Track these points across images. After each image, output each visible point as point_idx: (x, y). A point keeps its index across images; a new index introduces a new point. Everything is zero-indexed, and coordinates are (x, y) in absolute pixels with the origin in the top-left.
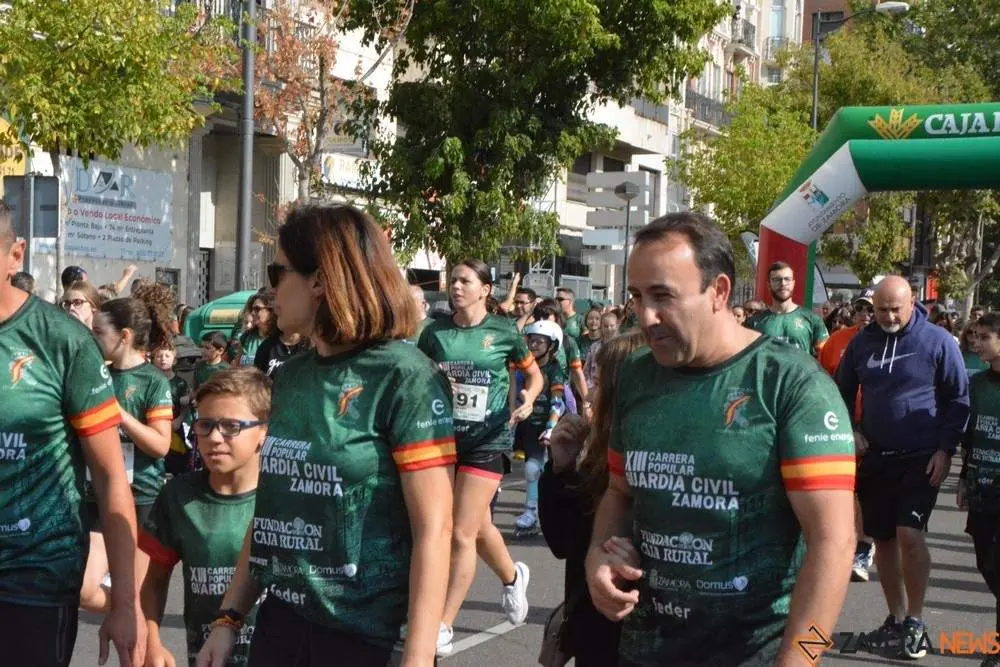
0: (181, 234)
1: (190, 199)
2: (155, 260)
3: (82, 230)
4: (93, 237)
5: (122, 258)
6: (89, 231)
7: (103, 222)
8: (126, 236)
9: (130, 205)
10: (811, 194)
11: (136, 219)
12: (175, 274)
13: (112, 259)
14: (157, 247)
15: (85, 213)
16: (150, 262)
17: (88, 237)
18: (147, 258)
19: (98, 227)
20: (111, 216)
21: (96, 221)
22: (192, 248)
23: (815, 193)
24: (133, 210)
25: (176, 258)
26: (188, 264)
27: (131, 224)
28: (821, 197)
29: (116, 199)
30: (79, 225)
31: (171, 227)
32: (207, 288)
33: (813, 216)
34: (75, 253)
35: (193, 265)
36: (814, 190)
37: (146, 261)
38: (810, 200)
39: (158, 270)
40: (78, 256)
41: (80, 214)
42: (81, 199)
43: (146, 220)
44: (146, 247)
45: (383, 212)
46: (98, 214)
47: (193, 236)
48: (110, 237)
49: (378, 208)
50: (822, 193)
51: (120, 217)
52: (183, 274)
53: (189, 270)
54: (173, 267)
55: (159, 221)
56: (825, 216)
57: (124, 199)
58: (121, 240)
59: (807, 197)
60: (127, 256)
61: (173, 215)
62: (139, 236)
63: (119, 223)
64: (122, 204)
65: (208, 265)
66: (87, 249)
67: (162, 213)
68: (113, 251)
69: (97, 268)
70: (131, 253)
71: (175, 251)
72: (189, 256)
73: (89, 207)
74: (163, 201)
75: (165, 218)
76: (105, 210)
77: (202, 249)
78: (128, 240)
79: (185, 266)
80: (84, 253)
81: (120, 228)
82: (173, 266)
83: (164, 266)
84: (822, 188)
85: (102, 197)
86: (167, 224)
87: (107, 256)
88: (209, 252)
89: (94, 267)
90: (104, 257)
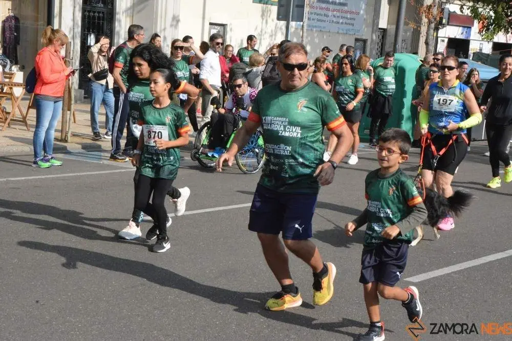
0: (370, 21)
1: (376, 2)
2: (355, 34)
3: (319, 17)
4: (325, 21)
5: (338, 33)
6: (323, 18)
7: (330, 13)
8: (341, 21)
9: (344, 4)
11: (346, 12)
12: (365, 41)
13: (333, 33)
14: (356, 27)
15: (321, 8)
16: (353, 35)
17: (322, 21)
18: (351, 33)
19: (327, 16)
20: (334, 10)
21: (326, 13)
22: (375, 28)
24: (346, 7)
25: (366, 33)
27: (344, 15)
29: (337, 1)
30: (318, 15)
31: (365, 17)
32: (382, 49)
34: (315, 29)
35: (374, 37)
37: (350, 35)
39: (357, 40)
40: (316, 31)
41: (319, 9)
42: (319, 1)
43: (352, 13)
44: (350, 27)
46: (328, 9)
47: (376, 21)
48: (333, 21)
51: (338, 11)
52: (369, 43)
53: (372, 39)
55: (358, 14)
57: (342, 1)
58: (338, 23)
60: (341, 31)
61: (366, 10)
62: (348, 21)
63: (338, 14)
64: (339, 3)
65: (383, 37)
66: (321, 27)
67: (360, 9)
68: (334, 28)
69: (325, 37)
70: (343, 30)
71: (366, 30)
72: (373, 32)
73: (323, 5)
74: (361, 3)
75: (362, 12)
76: (331, 7)
77: (380, 29)
78: (342, 23)
79: (370, 38)
80: (319, 29)
81: (338, 17)
82: (364, 38)
83: (359, 37)
85: (331, 0)
86: (363, 15)
87: (331, 31)
88: (384, 31)
89: (323, 37)
90: (329, 32)
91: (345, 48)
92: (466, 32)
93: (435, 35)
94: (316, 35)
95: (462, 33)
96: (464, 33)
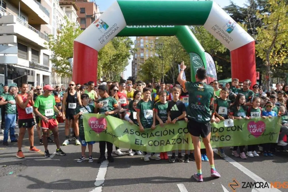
10: (99, 24)
23: (102, 23)
28: (105, 25)
33: (101, 35)
36: (101, 22)
38: (99, 27)
50: (105, 23)
56: (107, 36)
59: (97, 25)
84: (104, 21)
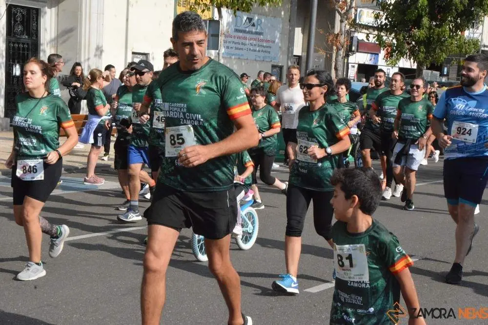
0: (285, 49)
1: (290, 31)
2: (271, 61)
3: (237, 46)
4: (242, 49)
5: (255, 60)
6: (240, 46)
7: (247, 42)
8: (258, 49)
9: (260, 34)
11: (262, 41)
12: (281, 68)
13: (251, 60)
14: (272, 54)
15: (239, 38)
16: (269, 62)
17: (240, 49)
19: (245, 44)
20: (251, 39)
21: (244, 41)
22: (290, 55)
24: (262, 36)
25: (282, 60)
26: (288, 63)
27: (260, 43)
29: (254, 30)
30: (236, 43)
31: (280, 45)
34: (233, 57)
37: (267, 61)
39: (274, 67)
40: (234, 58)
41: (236, 38)
42: (237, 30)
43: (268, 41)
44: (267, 55)
45: (385, 38)
46: (245, 38)
47: (290, 49)
48: (250, 49)
49: (382, 36)
51: (255, 40)
54: (280, 65)
55: (274, 42)
57: (258, 30)
58: (255, 51)
60: (258, 59)
61: (281, 39)
62: (264, 49)
63: (255, 42)
64: (256, 33)
66: (239, 55)
67: (275, 38)
68: (252, 56)
69: (243, 64)
70: (259, 57)
71: (281, 56)
72: (288, 59)
73: (241, 34)
74: (276, 32)
75: (277, 40)
76: (248, 36)
77: (295, 56)
78: (259, 51)
79: (286, 64)
80: (238, 57)
81: (255, 45)
83: (275, 64)
85: (247, 30)
86: (278, 43)
87: (249, 58)
88: (299, 57)
89: (242, 64)
90: (247, 59)
91: (263, 74)
92: (374, 58)
93: (346, 61)
94: (234, 62)
95: (371, 60)
96: (373, 59)
